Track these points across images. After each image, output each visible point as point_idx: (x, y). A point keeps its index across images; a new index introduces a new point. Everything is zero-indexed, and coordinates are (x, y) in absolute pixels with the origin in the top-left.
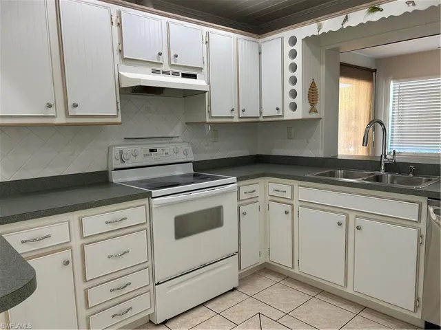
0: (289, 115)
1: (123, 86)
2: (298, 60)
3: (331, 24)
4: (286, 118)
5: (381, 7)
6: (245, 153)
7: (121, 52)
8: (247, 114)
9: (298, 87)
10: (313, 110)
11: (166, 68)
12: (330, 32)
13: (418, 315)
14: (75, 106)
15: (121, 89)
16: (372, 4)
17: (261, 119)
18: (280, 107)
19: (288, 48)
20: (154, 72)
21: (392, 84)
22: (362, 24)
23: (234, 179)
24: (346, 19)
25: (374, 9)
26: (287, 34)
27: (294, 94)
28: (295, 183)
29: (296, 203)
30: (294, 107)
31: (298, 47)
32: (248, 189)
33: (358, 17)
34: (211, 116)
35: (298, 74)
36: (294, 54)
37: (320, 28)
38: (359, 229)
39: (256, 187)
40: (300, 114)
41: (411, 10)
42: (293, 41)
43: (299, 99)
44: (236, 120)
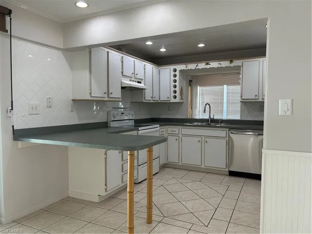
0: (173, 100)
1: (123, 86)
2: (177, 78)
3: (192, 66)
4: (171, 101)
5: (210, 63)
6: (149, 117)
7: (122, 72)
8: (156, 99)
9: (177, 89)
10: (182, 99)
11: (133, 79)
12: (191, 69)
13: (227, 170)
14: (111, 93)
15: (123, 88)
17: (159, 102)
18: (169, 97)
19: (173, 73)
20: (130, 80)
21: (198, 87)
22: (203, 68)
23: (158, 126)
24: (197, 65)
25: (207, 64)
26: (172, 67)
27: (175, 92)
28: (180, 127)
29: (180, 135)
30: (175, 97)
31: (177, 73)
32: (162, 130)
33: (202, 66)
34: (145, 100)
35: (177, 84)
36: (175, 76)
37: (187, 67)
38: (206, 142)
39: (164, 130)
40: (177, 100)
41: (220, 66)
42: (175, 70)
43: (178, 94)
44: (152, 101)
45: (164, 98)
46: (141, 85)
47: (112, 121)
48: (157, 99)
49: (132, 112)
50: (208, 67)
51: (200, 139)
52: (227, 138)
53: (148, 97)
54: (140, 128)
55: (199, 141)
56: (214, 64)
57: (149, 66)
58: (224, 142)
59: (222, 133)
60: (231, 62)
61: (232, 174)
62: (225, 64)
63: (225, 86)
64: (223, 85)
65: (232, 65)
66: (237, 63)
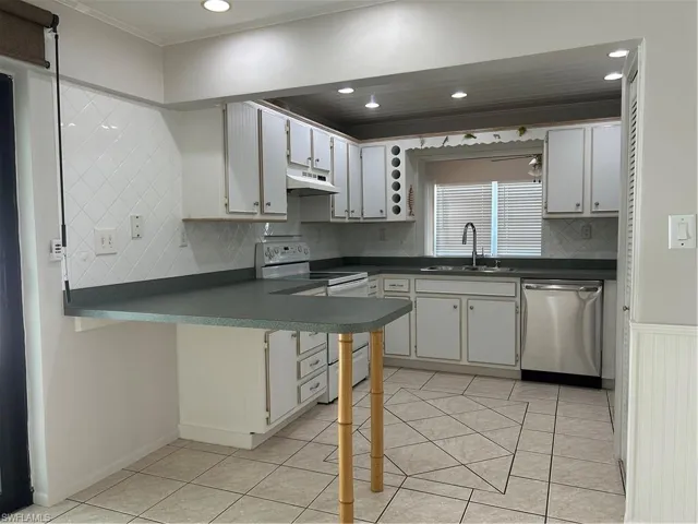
0: (392, 217)
1: (290, 187)
2: (402, 168)
3: (434, 141)
4: (389, 220)
5: (475, 135)
6: (336, 255)
7: (288, 156)
8: (355, 215)
9: (403, 192)
10: (411, 214)
11: (309, 171)
12: (432, 148)
13: (518, 368)
14: (269, 204)
15: (289, 191)
16: (469, 132)
17: (362, 220)
18: (383, 209)
19: (391, 157)
20: (304, 174)
21: (436, 188)
22: (459, 146)
23: (365, 274)
24: (447, 139)
25: (469, 136)
26: (390, 143)
27: (397, 198)
28: (412, 277)
29: (413, 295)
30: (397, 210)
31: (402, 156)
32: (372, 284)
33: (457, 140)
34: (333, 217)
35: (402, 180)
36: (397, 163)
37: (422, 143)
38: (472, 308)
39: (375, 283)
40: (402, 216)
41: (497, 140)
42: (396, 151)
43: (403, 204)
44: (347, 220)
45: (371, 212)
46: (326, 185)
47: (267, 266)
48: (357, 214)
49: (304, 246)
50: (471, 142)
51: (457, 302)
52: (518, 299)
53: (340, 210)
54: (331, 281)
55: (455, 307)
56: (484, 137)
57: (341, 141)
58: (510, 307)
59: (507, 287)
60: (523, 131)
61: (529, 376)
62: (508, 136)
63: (495, 184)
64: (489, 180)
65: (524, 138)
66: (534, 133)
